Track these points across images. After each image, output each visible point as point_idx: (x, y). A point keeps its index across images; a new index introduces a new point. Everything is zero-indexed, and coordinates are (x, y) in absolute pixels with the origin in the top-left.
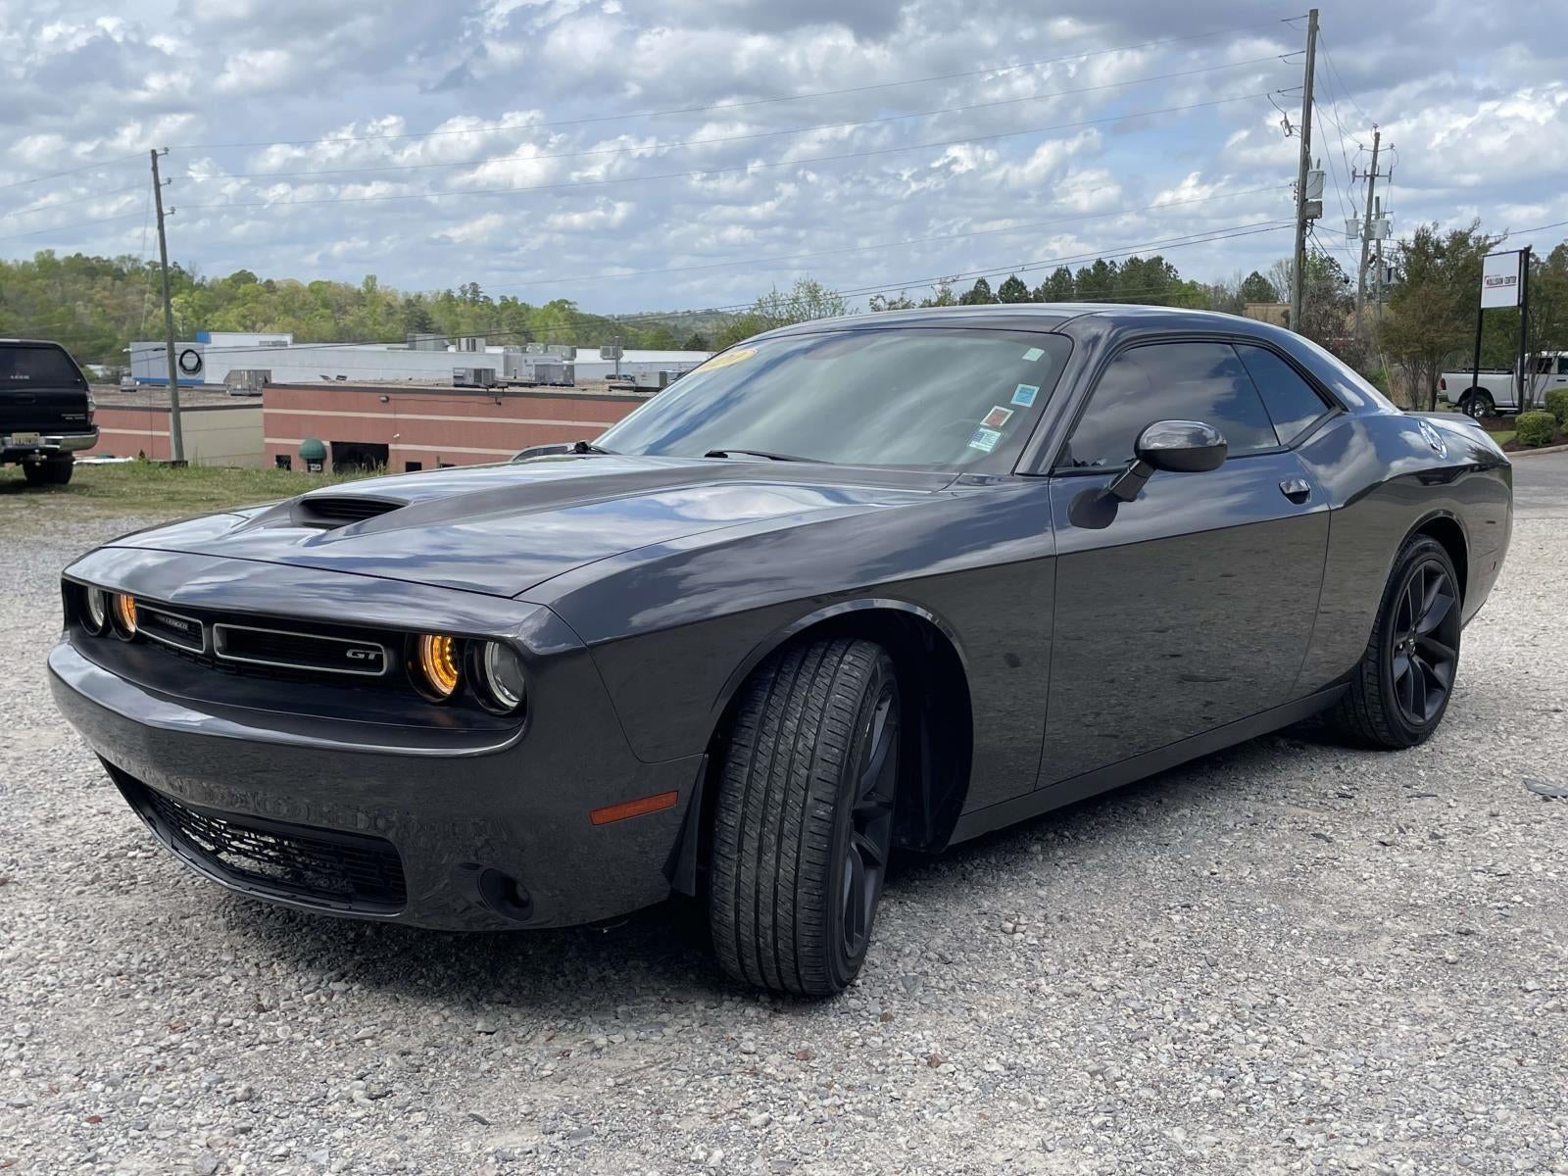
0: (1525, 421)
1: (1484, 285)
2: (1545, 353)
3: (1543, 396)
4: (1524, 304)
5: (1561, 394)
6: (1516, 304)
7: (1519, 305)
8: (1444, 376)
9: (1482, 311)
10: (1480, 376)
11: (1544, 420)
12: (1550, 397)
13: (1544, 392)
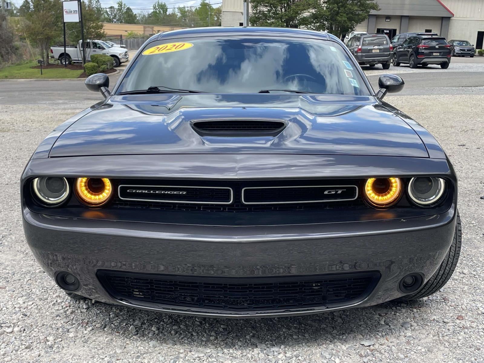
0: (88, 66)
1: (64, 13)
2: (88, 40)
3: (89, 57)
4: (81, 22)
5: (96, 56)
6: (78, 21)
7: (80, 22)
8: (52, 48)
9: (64, 23)
10: (66, 48)
11: (94, 66)
12: (92, 57)
13: (90, 55)
